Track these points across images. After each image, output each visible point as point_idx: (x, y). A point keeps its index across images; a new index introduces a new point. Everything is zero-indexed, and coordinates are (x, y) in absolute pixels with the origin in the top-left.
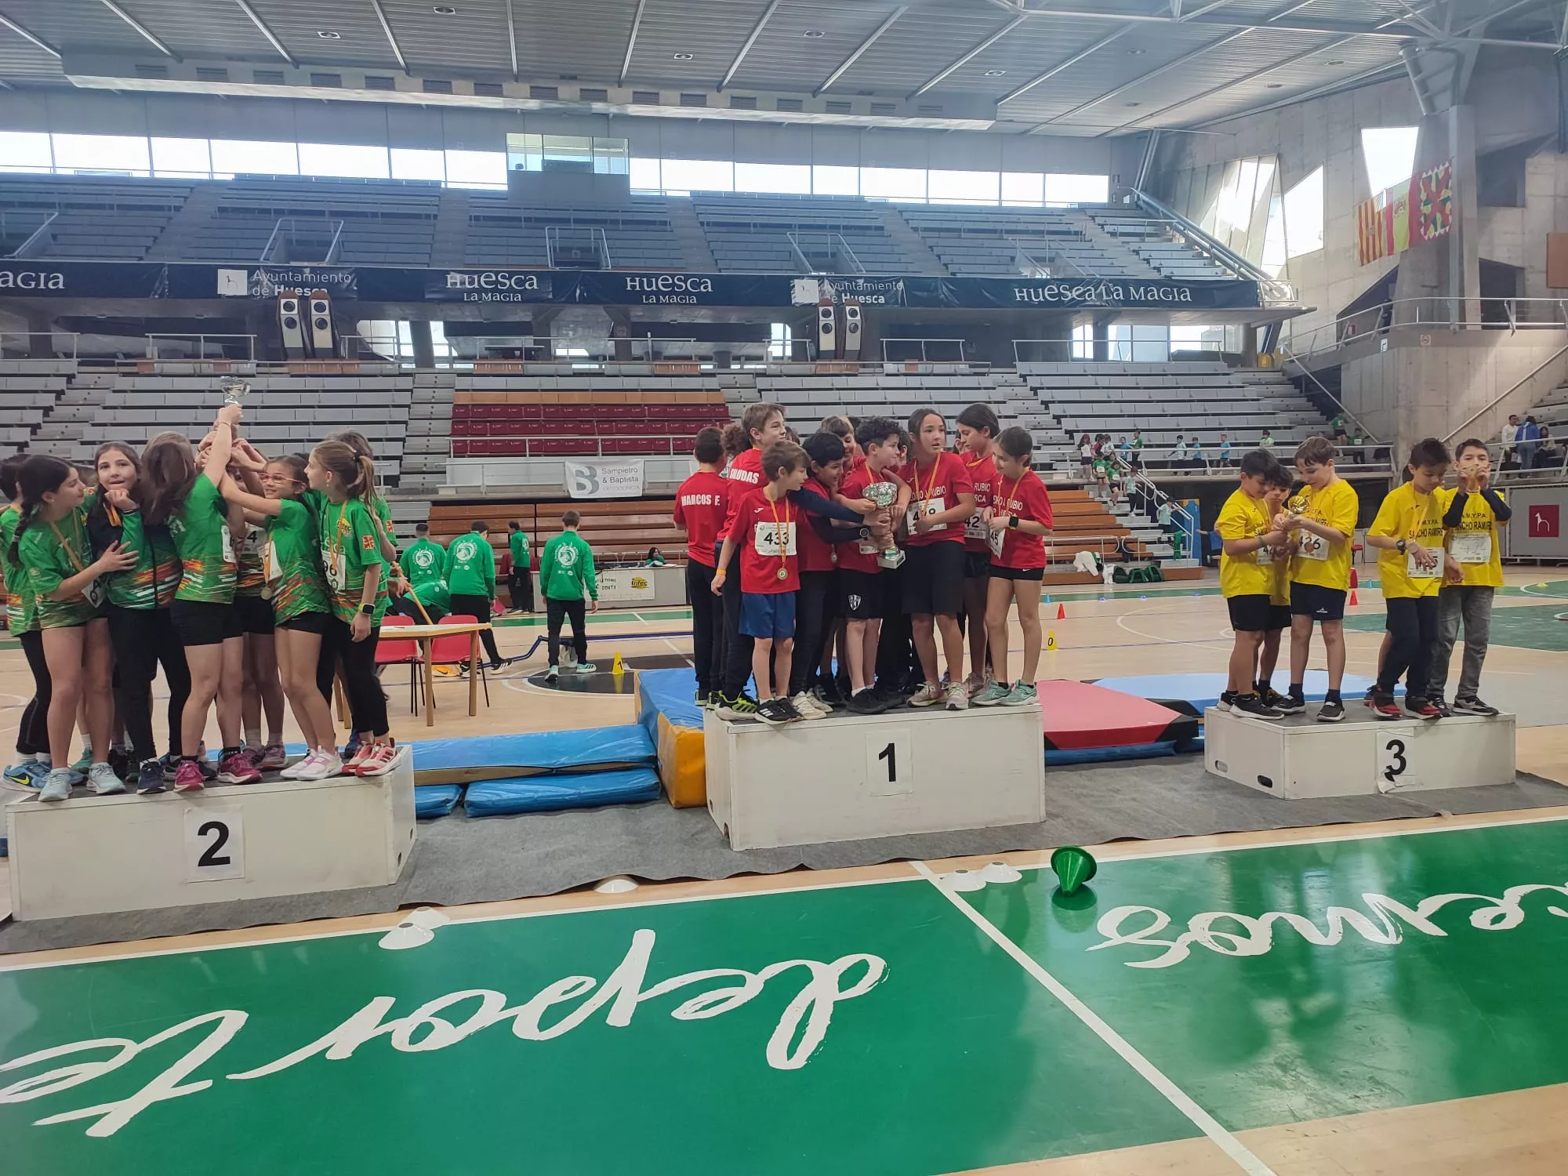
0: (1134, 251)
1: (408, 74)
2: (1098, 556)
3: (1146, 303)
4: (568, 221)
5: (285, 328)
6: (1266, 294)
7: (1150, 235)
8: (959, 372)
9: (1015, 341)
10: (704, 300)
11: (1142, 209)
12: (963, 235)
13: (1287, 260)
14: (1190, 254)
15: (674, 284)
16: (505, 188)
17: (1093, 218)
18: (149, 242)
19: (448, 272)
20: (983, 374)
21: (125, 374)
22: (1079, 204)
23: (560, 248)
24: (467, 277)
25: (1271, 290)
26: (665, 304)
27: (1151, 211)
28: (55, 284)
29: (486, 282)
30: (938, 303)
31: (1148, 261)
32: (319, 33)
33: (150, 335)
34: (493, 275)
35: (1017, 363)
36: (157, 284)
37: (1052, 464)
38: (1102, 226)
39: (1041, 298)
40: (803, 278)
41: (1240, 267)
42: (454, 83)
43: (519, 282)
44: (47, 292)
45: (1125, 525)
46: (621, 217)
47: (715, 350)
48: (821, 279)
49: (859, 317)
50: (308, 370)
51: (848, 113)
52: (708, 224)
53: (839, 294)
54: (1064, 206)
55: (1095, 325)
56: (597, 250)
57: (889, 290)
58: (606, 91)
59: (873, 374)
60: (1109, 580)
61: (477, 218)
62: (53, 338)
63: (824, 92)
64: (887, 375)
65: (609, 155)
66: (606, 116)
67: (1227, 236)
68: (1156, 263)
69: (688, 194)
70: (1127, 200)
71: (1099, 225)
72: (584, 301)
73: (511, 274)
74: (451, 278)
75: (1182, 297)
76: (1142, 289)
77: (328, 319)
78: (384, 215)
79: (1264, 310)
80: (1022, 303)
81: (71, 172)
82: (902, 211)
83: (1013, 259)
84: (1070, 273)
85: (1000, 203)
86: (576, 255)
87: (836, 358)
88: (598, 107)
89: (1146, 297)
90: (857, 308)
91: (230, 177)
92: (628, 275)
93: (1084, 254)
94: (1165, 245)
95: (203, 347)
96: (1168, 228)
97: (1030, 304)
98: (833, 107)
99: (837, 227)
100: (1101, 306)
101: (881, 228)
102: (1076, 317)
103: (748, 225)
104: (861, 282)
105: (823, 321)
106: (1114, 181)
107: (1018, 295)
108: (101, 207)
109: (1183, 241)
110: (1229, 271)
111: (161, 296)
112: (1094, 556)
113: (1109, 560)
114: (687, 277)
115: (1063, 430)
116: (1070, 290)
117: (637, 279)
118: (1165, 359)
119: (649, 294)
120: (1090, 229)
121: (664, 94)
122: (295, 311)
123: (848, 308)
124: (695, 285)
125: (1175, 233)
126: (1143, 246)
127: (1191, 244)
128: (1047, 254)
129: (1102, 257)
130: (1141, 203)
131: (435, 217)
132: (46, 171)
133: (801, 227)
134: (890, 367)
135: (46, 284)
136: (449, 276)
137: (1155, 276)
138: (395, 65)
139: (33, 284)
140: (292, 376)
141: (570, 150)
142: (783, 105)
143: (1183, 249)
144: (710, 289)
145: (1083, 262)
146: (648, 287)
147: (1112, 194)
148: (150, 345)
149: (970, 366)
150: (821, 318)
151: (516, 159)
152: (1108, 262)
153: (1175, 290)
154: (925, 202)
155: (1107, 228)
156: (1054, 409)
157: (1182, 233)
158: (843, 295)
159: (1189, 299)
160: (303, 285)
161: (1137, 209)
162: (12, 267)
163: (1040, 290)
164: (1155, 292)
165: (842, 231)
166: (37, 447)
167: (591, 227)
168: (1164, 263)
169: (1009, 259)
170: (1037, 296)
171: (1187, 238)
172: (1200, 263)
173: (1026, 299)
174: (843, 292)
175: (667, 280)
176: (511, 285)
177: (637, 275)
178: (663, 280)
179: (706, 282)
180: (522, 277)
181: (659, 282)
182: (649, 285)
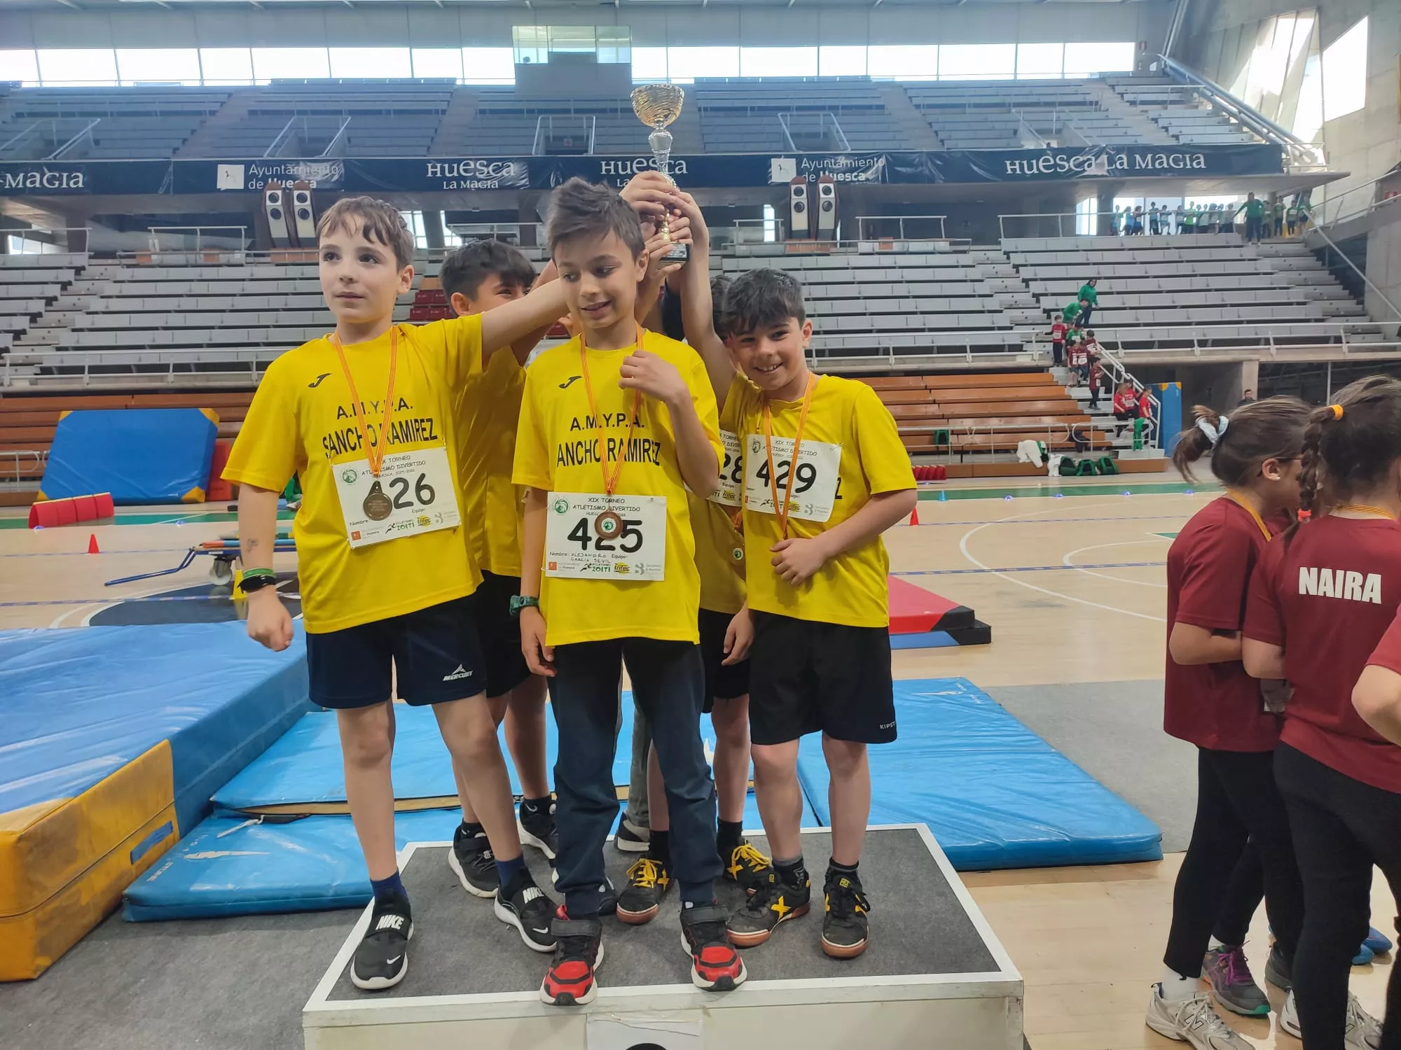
0: (1153, 119)
2: (1045, 445)
3: (1155, 172)
5: (270, 218)
6: (1295, 160)
7: (1172, 102)
8: (938, 249)
9: (1002, 216)
11: (1168, 75)
12: (968, 110)
13: (1324, 123)
14: (1215, 120)
16: (512, 82)
17: (1113, 87)
18: (178, 144)
19: (429, 162)
20: (964, 252)
21: (129, 266)
22: (1100, 73)
23: (553, 137)
24: (446, 166)
25: (1301, 155)
27: (1177, 76)
28: (76, 183)
29: (465, 170)
30: (921, 178)
31: (1166, 129)
33: (152, 228)
34: (471, 163)
35: (1003, 240)
36: (164, 181)
37: (1022, 346)
38: (1122, 95)
39: (1035, 171)
40: (780, 156)
41: (1269, 132)
43: (495, 170)
44: (69, 192)
46: (614, 105)
48: (798, 158)
49: (832, 195)
50: (287, 259)
52: (706, 109)
53: (815, 172)
54: (1086, 76)
55: (1099, 197)
56: (586, 136)
57: (869, 167)
59: (845, 253)
61: (483, 112)
62: (87, 233)
64: (860, 254)
65: (612, 44)
66: (613, 4)
67: (1258, 100)
68: (1172, 131)
69: (692, 81)
70: (1153, 67)
71: (1119, 94)
73: (490, 161)
74: (432, 168)
76: (1149, 156)
77: (310, 210)
79: (1289, 178)
80: (1014, 176)
82: (906, 90)
83: (1015, 132)
84: (1076, 144)
85: (1016, 77)
86: (568, 143)
87: (808, 238)
89: (1153, 164)
90: (831, 186)
92: (604, 159)
93: (1096, 124)
94: (1189, 113)
95: (199, 240)
96: (1196, 95)
97: (1023, 176)
99: (834, 108)
100: (1102, 176)
101: (882, 107)
102: (1081, 188)
103: (745, 109)
104: (842, 159)
105: (795, 199)
106: (1140, 47)
108: (147, 114)
109: (1210, 107)
110: (1257, 137)
111: (167, 192)
112: (1041, 446)
113: (1057, 450)
115: (1041, 309)
116: (1068, 160)
117: (612, 163)
120: (1108, 98)
122: (279, 203)
123: (822, 186)
125: (1202, 99)
126: (1164, 113)
127: (1218, 109)
128: (1055, 126)
129: (1116, 126)
130: (1168, 69)
131: (444, 112)
132: (112, 85)
133: (799, 108)
134: (864, 246)
135: (68, 184)
136: (430, 165)
137: (1173, 142)
139: (57, 183)
140: (277, 265)
143: (1209, 115)
144: (685, 172)
145: (1090, 132)
146: (623, 171)
147: (1138, 61)
148: (153, 240)
149: (951, 244)
150: (793, 196)
151: (524, 52)
152: (1121, 132)
153: (1187, 156)
154: (934, 79)
155: (1127, 97)
156: (1036, 287)
157: (1210, 100)
158: (821, 173)
159: (1203, 166)
160: (294, 178)
161: (1165, 75)
162: (39, 168)
163: (1034, 162)
164: (1165, 159)
165: (840, 111)
166: (34, 335)
167: (584, 116)
168: (1185, 130)
169: (1012, 132)
170: (1030, 168)
171: (1215, 104)
172: (1226, 129)
173: (1018, 172)
174: (821, 169)
175: (642, 163)
176: (488, 172)
177: (613, 159)
178: (637, 163)
179: (682, 164)
180: (500, 164)
181: (634, 165)
182: (625, 168)
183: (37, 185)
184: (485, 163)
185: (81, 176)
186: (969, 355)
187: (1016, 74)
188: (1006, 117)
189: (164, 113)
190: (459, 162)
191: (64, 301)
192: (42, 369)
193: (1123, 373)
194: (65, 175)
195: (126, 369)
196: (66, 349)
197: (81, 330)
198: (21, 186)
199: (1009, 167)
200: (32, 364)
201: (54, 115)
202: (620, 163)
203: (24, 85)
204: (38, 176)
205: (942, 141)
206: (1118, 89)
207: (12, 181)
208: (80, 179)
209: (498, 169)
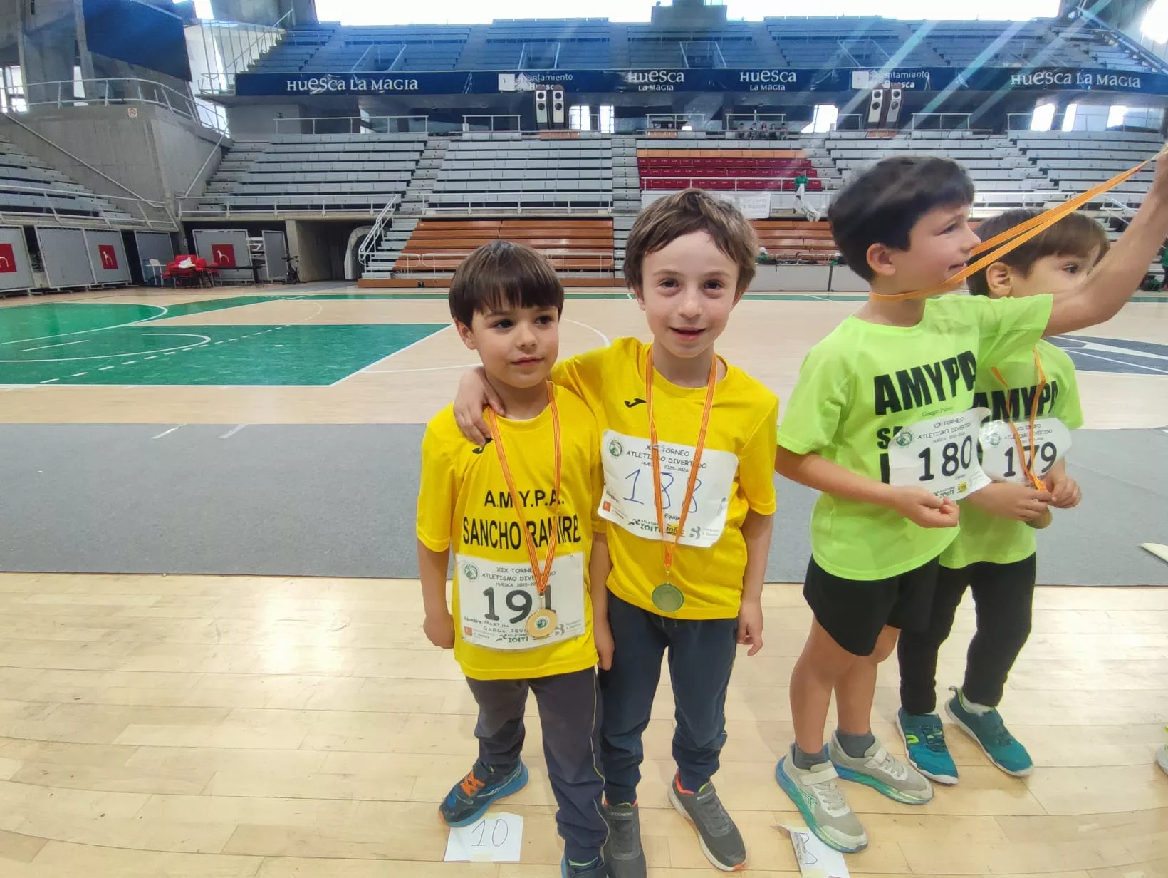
0: (1084, 51)
5: (538, 109)
7: (1092, 40)
10: (789, 88)
14: (1121, 55)
15: (771, 77)
16: (650, 20)
19: (629, 72)
20: (984, 139)
21: (453, 141)
24: (641, 74)
26: (763, 91)
27: (1092, 23)
28: (413, 86)
29: (652, 78)
31: (1096, 59)
33: (464, 116)
34: (656, 73)
35: (1008, 131)
36: (466, 85)
40: (858, 70)
44: (410, 92)
48: (871, 71)
49: (899, 98)
50: (551, 136)
52: (778, 38)
57: (919, 78)
71: (1055, 32)
72: (714, 89)
73: (668, 72)
74: (630, 76)
77: (562, 103)
87: (878, 127)
91: (491, 22)
92: (740, 71)
94: (1105, 49)
96: (1106, 36)
104: (899, 72)
109: (1116, 45)
111: (469, 92)
114: (780, 72)
118: (1103, 129)
119: (754, 84)
120: (1049, 35)
122: (544, 99)
124: (785, 77)
125: (1112, 39)
126: (1091, 48)
127: (1124, 48)
131: (608, 40)
134: (915, 134)
135: (408, 87)
136: (629, 74)
139: (402, 87)
140: (542, 141)
143: (1117, 52)
144: (794, 80)
147: (1061, 12)
148: (465, 123)
153: (1131, 79)
162: (391, 76)
175: (768, 74)
176: (667, 79)
177: (748, 71)
178: (764, 74)
179: (793, 75)
180: (674, 73)
181: (762, 76)
182: (755, 78)
183: (391, 88)
184: (665, 72)
185: (415, 81)
190: (647, 72)
194: (406, 81)
198: (380, 88)
202: (752, 74)
203: (343, 25)
204: (390, 81)
205: (948, 61)
207: (374, 86)
208: (416, 84)
209: (673, 77)
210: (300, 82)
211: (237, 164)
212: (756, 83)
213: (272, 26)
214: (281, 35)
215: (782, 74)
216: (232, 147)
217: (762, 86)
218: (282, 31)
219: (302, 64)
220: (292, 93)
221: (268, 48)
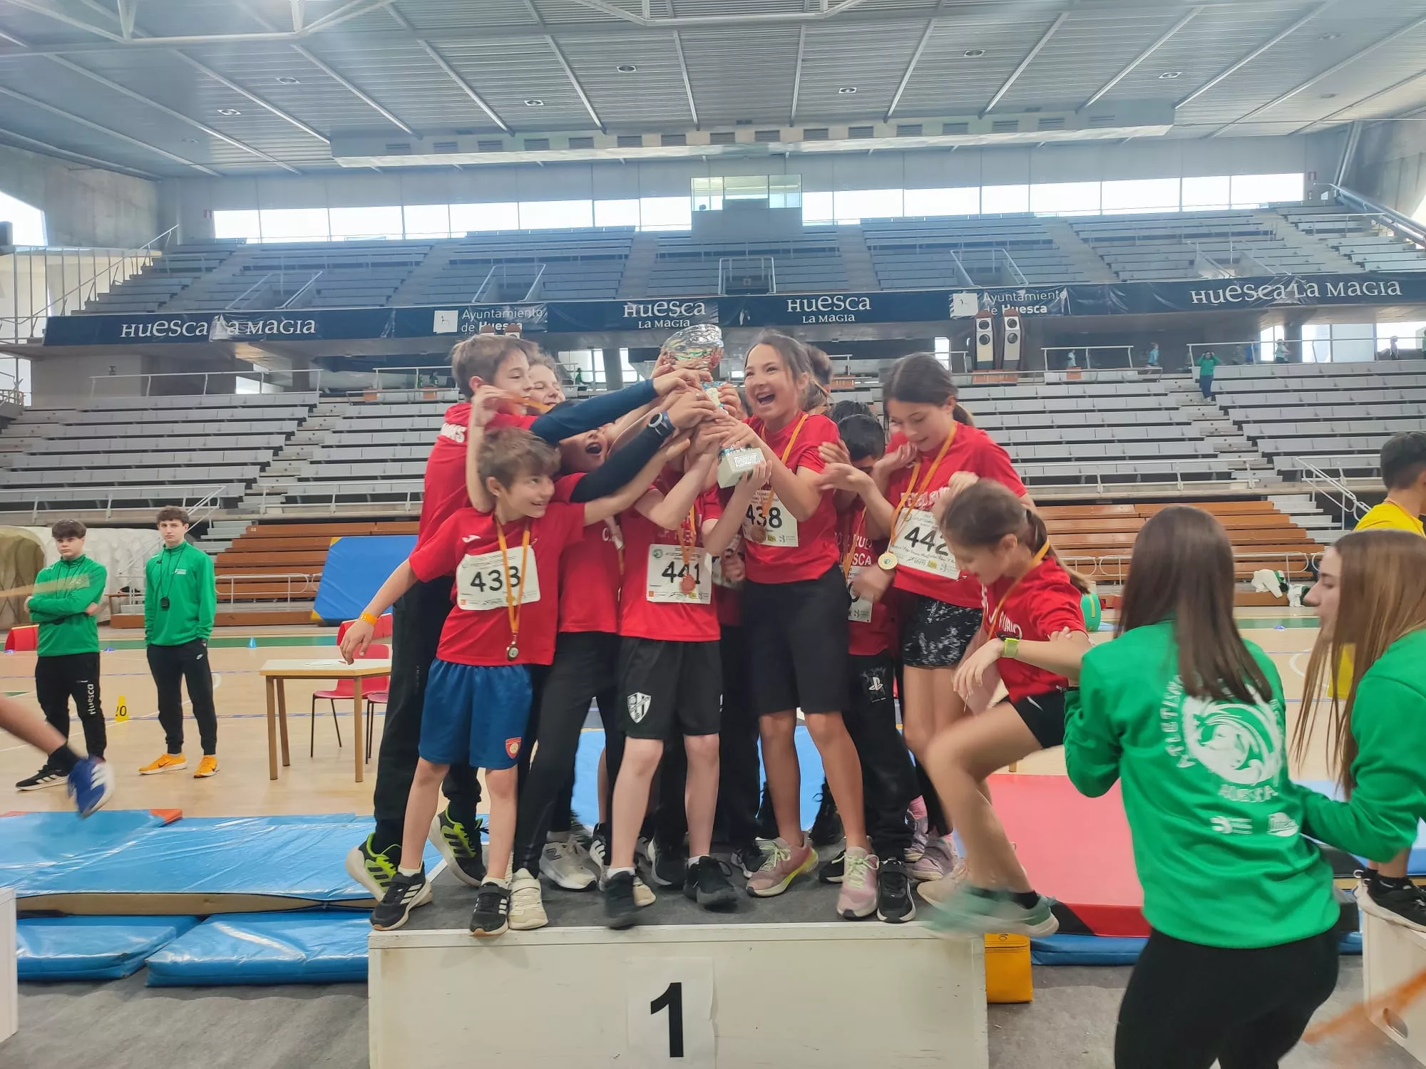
0: (1333, 247)
1: (605, 133)
2: (1281, 574)
3: (1347, 299)
4: (743, 253)
7: (1351, 230)
8: (1126, 378)
9: (1190, 345)
10: (862, 318)
11: (1342, 204)
12: (1138, 242)
14: (1399, 247)
15: (833, 304)
16: (689, 228)
17: (1285, 217)
18: (390, 292)
19: (625, 303)
20: (1154, 380)
21: (355, 404)
22: (1270, 204)
23: (733, 277)
24: (642, 306)
26: (825, 323)
27: (1352, 205)
28: (309, 329)
29: (659, 311)
30: (1103, 309)
31: (1349, 257)
32: (526, 102)
33: (377, 369)
34: (665, 304)
36: (387, 326)
37: (1230, 474)
38: (1296, 224)
39: (1222, 300)
40: (962, 291)
42: (645, 137)
44: (302, 337)
45: (1318, 540)
46: (791, 246)
47: (879, 367)
48: (980, 293)
49: (1018, 327)
51: (1015, 131)
52: (875, 248)
53: (998, 305)
54: (1254, 207)
55: (1286, 325)
56: (766, 277)
57: (1051, 300)
58: (778, 131)
59: (1033, 383)
60: (1295, 602)
61: (663, 256)
62: (310, 374)
63: (990, 112)
64: (1048, 384)
65: (786, 191)
66: (782, 155)
68: (1356, 259)
69: (858, 222)
70: (1325, 196)
71: (1292, 223)
72: (747, 324)
73: (682, 302)
74: (628, 309)
75: (1389, 291)
76: (1341, 285)
78: (583, 258)
80: (1200, 305)
81: (341, 239)
82: (1073, 225)
83: (1192, 262)
84: (1257, 273)
85: (1181, 209)
86: (748, 283)
87: (994, 369)
88: (774, 146)
89: (1346, 292)
90: (1016, 319)
91: (463, 235)
92: (789, 297)
93: (1274, 253)
94: (1370, 240)
95: (417, 379)
96: (1373, 222)
97: (1209, 306)
98: (999, 127)
99: (1003, 244)
100: (1293, 304)
101: (1050, 242)
102: (1263, 317)
103: (914, 246)
104: (1022, 293)
105: (980, 332)
106: (1309, 178)
107: (1194, 297)
108: (360, 265)
109: (1391, 234)
111: (389, 336)
112: (1277, 575)
113: (1296, 579)
114: (846, 297)
115: (1245, 437)
116: (1256, 289)
118: (1371, 359)
119: (808, 315)
120: (1283, 228)
121: (833, 129)
123: (1006, 319)
124: (853, 304)
125: (1382, 226)
126: (1344, 241)
127: (1401, 236)
128: (1232, 256)
129: (1295, 255)
130: (1341, 199)
131: (626, 257)
132: (325, 240)
133: (967, 245)
134: (1051, 376)
135: (301, 330)
136: (626, 307)
137: (1358, 270)
138: (592, 126)
139: (292, 329)
141: (747, 188)
142: (949, 129)
143: (1391, 242)
144: (868, 307)
145: (1272, 261)
146: (808, 308)
147: (1308, 191)
148: (376, 379)
149: (1140, 373)
150: (979, 329)
151: (700, 201)
152: (1302, 260)
153: (1382, 284)
154: (1098, 213)
155: (1302, 226)
156: (1236, 415)
157: (1390, 226)
158: (1003, 306)
159: (1398, 293)
160: (502, 321)
161: (1337, 204)
162: (277, 317)
163: (1221, 291)
164: (1358, 287)
165: (1008, 247)
166: (276, 467)
167: (762, 257)
168: (1369, 258)
169: (1187, 263)
170: (1217, 297)
171: (1396, 230)
172: (1413, 255)
173: (1204, 301)
174: (1003, 303)
175: (827, 300)
176: (681, 312)
177: (798, 297)
178: (822, 301)
179: (865, 301)
180: (692, 304)
181: (820, 303)
182: (810, 306)
183: (275, 331)
185: (313, 322)
186: (1180, 483)
187: (1181, 206)
188: (1176, 248)
189: (374, 265)
190: (653, 303)
191: (301, 436)
192: (286, 497)
193: (1355, 501)
194: (299, 322)
195: (361, 498)
196: (307, 480)
197: (319, 462)
198: (260, 332)
199: (1195, 297)
200: (279, 494)
201: (278, 268)
202: (805, 301)
203: (249, 242)
204: (275, 323)
205: (1117, 273)
206: (1291, 219)
207: (253, 329)
208: (313, 326)
209: (689, 309)
210: (141, 326)
211: (16, 441)
212: (812, 313)
213: (138, 248)
214: (153, 260)
215: (848, 300)
216: (20, 417)
217: (820, 317)
218: (158, 254)
219: (166, 298)
220: (128, 340)
221: (127, 278)
